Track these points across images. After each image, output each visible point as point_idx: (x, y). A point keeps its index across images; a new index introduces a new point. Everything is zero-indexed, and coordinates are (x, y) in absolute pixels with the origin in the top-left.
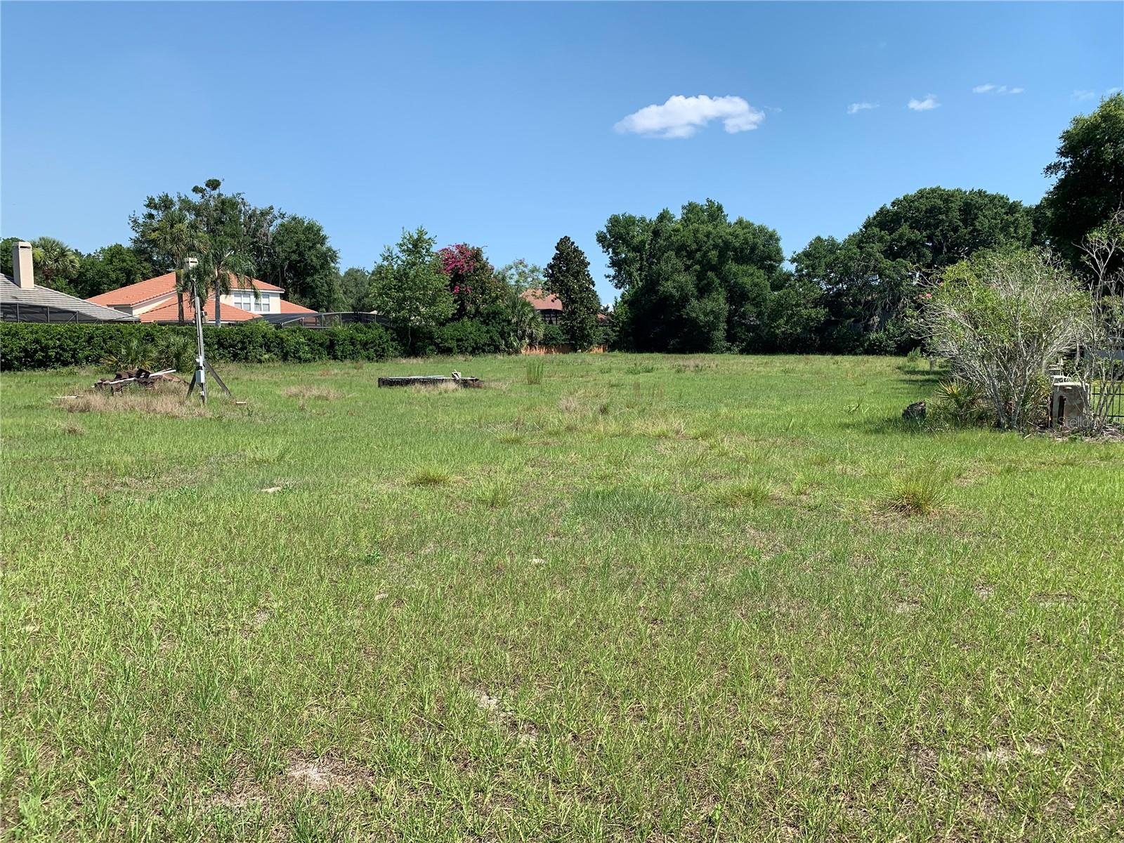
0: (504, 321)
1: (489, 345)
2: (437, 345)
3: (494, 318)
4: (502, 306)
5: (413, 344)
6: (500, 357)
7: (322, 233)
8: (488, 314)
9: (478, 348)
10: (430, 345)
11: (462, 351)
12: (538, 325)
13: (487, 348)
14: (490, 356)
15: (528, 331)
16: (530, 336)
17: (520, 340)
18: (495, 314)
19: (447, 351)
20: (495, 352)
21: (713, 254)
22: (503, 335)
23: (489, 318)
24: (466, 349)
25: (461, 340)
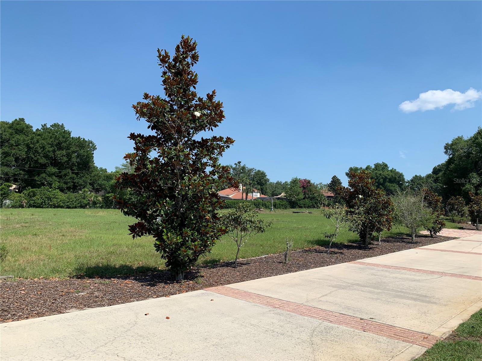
0: (316, 199)
1: (312, 206)
2: (299, 206)
3: (314, 199)
4: (316, 195)
5: (293, 205)
6: (315, 209)
7: (266, 174)
8: (312, 198)
9: (309, 207)
10: (297, 205)
11: (305, 207)
12: (326, 201)
13: (311, 207)
14: (312, 209)
15: (323, 202)
16: (324, 204)
17: (321, 205)
18: (314, 198)
19: (301, 207)
20: (314, 208)
21: (381, 180)
22: (316, 203)
23: (312, 199)
24: (306, 207)
25: (305, 204)
